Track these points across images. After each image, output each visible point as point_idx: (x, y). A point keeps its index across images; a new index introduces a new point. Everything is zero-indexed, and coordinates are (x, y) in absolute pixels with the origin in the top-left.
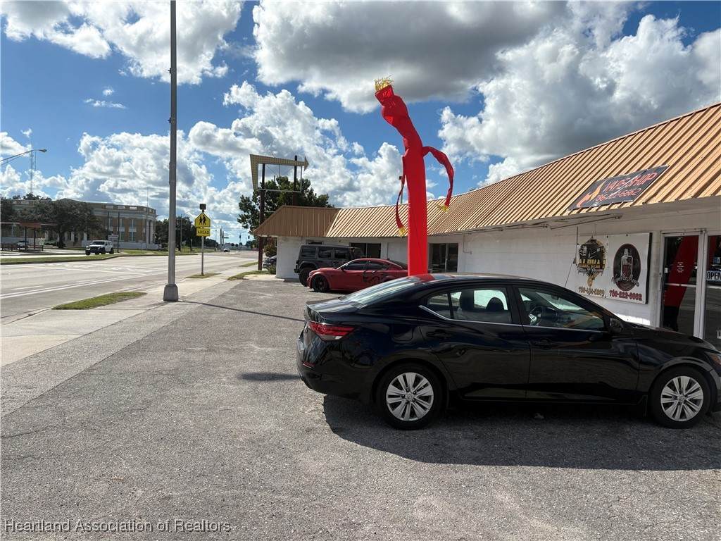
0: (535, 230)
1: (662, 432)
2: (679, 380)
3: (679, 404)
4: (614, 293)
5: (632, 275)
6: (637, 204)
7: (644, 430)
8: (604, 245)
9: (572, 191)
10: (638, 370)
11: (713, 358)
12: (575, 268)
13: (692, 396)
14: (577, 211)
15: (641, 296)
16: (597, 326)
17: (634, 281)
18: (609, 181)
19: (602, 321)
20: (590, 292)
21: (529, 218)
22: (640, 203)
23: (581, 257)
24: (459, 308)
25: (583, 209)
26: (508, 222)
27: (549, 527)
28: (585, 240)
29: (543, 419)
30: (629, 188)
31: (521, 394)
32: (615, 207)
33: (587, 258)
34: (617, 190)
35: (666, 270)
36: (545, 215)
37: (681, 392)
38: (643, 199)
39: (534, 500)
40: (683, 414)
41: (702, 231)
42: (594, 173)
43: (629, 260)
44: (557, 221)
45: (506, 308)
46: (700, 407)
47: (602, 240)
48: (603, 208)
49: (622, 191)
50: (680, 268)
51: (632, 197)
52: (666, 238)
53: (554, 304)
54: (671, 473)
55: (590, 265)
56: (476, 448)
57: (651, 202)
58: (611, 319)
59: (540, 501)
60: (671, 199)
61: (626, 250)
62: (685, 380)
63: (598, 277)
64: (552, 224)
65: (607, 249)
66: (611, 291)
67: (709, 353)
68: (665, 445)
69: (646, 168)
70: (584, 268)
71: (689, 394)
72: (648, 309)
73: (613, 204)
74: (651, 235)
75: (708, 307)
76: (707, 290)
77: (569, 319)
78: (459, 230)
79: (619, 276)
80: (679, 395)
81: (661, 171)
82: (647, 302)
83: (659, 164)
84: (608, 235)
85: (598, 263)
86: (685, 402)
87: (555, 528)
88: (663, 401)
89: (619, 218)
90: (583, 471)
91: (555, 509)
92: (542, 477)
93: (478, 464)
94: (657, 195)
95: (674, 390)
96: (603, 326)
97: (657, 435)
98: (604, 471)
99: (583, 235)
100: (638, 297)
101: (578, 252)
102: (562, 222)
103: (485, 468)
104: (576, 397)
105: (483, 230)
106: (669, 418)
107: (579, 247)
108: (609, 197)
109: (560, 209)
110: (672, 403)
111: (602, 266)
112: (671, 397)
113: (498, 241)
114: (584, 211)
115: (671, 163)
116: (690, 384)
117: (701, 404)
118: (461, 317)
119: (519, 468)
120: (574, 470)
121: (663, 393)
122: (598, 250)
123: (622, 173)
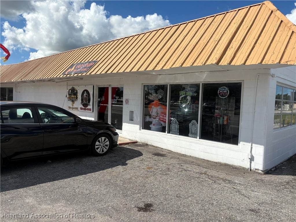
0: (49, 83)
1: (96, 158)
2: (101, 138)
3: (102, 147)
4: (81, 109)
5: (87, 102)
6: (87, 74)
7: (90, 159)
8: (77, 90)
9: (64, 67)
10: (87, 137)
11: (112, 130)
12: (66, 99)
13: (105, 144)
14: (66, 75)
15: (91, 109)
16: (72, 122)
17: (88, 104)
18: (78, 64)
19: (74, 120)
20: (73, 108)
21: (46, 77)
22: (88, 74)
23: (69, 94)
24: (9, 118)
25: (68, 74)
26: (37, 79)
27: (49, 207)
28: (70, 87)
29: (51, 163)
30: (85, 68)
31: (40, 153)
32: (80, 75)
33: (71, 95)
34: (81, 68)
35: (99, 99)
36: (53, 76)
37: (102, 143)
38: (89, 72)
39: (44, 197)
40: (103, 151)
41: (109, 86)
42: (72, 61)
43: (86, 96)
44: (58, 79)
45: (32, 117)
46: (108, 147)
47: (76, 88)
48: (76, 75)
49: (82, 68)
50: (103, 99)
51: (86, 71)
52: (98, 87)
53: (55, 114)
54: (98, 173)
55: (72, 98)
56: (17, 182)
57: (92, 74)
58: (77, 118)
59: (46, 197)
60: (98, 73)
61: (85, 92)
62: (103, 138)
63: (76, 102)
64: (57, 80)
65: (79, 91)
66: (80, 108)
67: (110, 128)
68: (96, 163)
69: (90, 60)
70: (70, 99)
71: (104, 143)
72: (93, 114)
73: (79, 73)
74: (94, 86)
75: (112, 112)
76: (112, 106)
77: (61, 119)
78: (12, 81)
79: (83, 102)
80: (101, 144)
81: (96, 62)
82: (93, 112)
83: (95, 60)
84: (78, 85)
85: (76, 97)
86: (103, 146)
87: (52, 206)
88: (96, 147)
89: (82, 79)
90: (66, 180)
91: (53, 199)
92: (48, 187)
93: (18, 189)
94: (94, 71)
95: (100, 142)
96: (74, 121)
97: (94, 160)
98: (73, 178)
99: (69, 85)
100: (90, 109)
101: (68, 93)
102: (60, 80)
103: (21, 190)
104: (65, 151)
105: (25, 82)
106: (98, 153)
107: (68, 90)
108: (78, 71)
109: (59, 74)
110: (99, 147)
111: (77, 98)
112: (99, 145)
113: (33, 87)
114: (68, 76)
115: (98, 60)
116: (105, 140)
117: (109, 146)
118: (10, 122)
119: (38, 185)
120: (62, 180)
121: (96, 144)
122: (75, 92)
123: (83, 62)
